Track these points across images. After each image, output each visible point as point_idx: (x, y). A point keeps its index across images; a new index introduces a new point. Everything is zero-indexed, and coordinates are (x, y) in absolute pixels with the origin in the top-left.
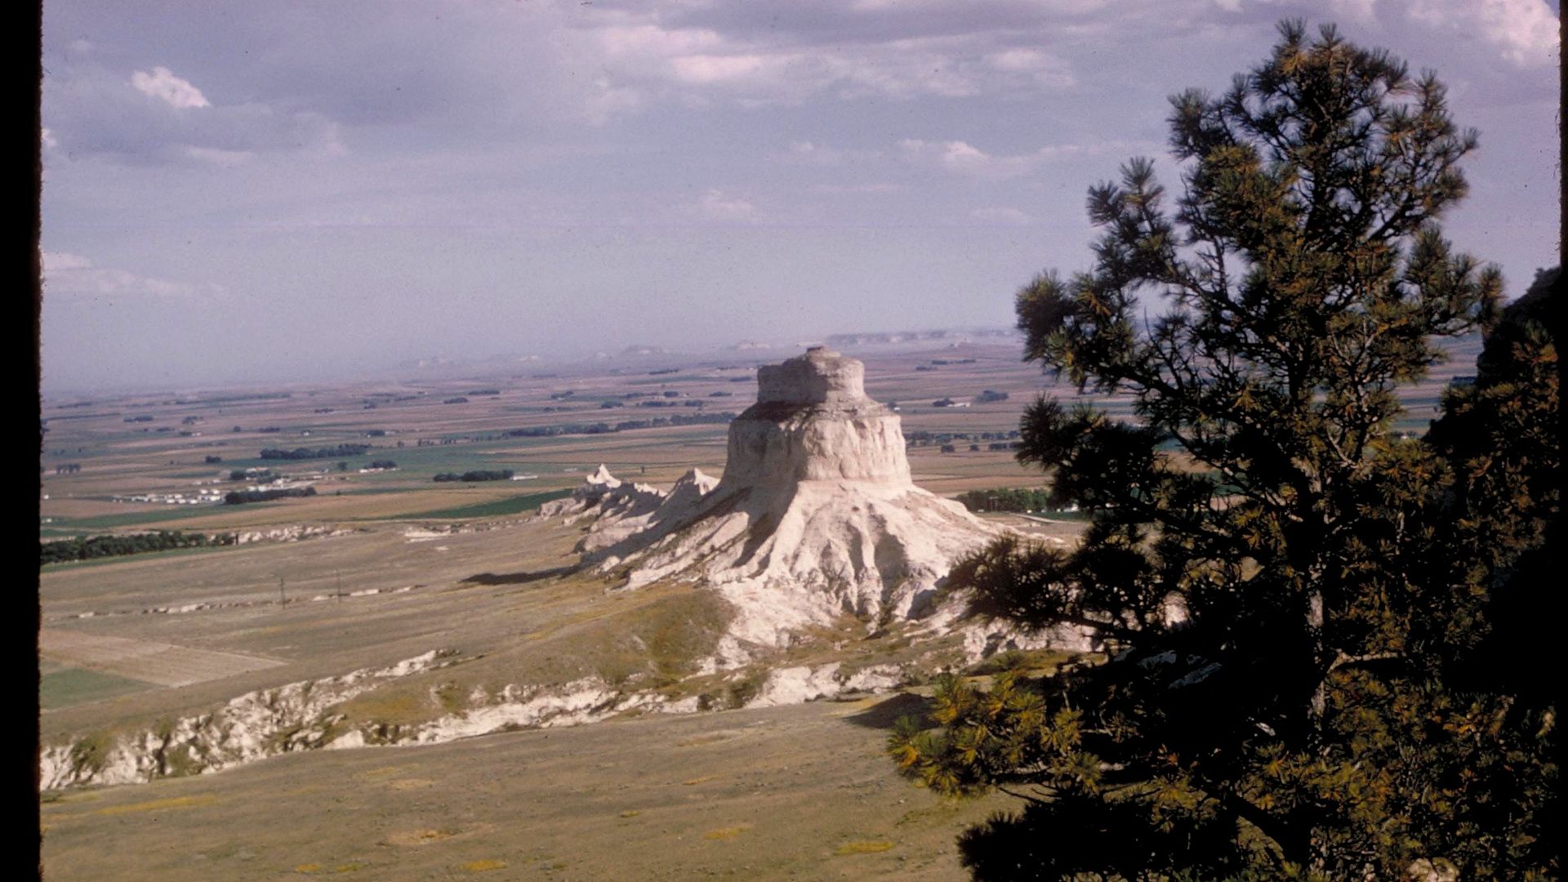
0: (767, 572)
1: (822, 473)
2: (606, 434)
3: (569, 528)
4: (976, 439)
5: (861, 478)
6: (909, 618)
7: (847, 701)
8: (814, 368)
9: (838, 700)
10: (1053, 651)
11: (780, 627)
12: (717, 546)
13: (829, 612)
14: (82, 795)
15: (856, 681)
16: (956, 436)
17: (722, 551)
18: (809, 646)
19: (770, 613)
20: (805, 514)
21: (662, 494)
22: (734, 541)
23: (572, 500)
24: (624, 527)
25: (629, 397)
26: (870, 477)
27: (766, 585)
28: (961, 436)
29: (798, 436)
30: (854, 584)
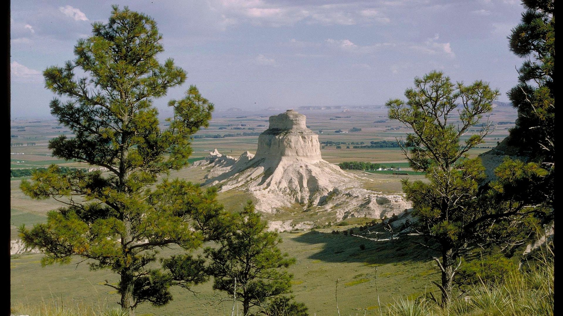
0: (269, 187)
1: (290, 154)
2: (220, 138)
3: (203, 170)
4: (349, 144)
5: (304, 156)
6: (318, 205)
7: (294, 233)
8: (289, 117)
9: (291, 233)
10: (367, 218)
11: (273, 207)
12: (253, 178)
13: (290, 202)
14: (28, 256)
15: (298, 226)
16: (342, 143)
17: (254, 180)
18: (283, 214)
19: (270, 202)
20: (284, 168)
21: (236, 160)
22: (258, 177)
23: (205, 161)
24: (222, 170)
25: (229, 125)
26: (307, 156)
27: (269, 192)
28: (344, 143)
29: (282, 141)
30: (300, 193)
